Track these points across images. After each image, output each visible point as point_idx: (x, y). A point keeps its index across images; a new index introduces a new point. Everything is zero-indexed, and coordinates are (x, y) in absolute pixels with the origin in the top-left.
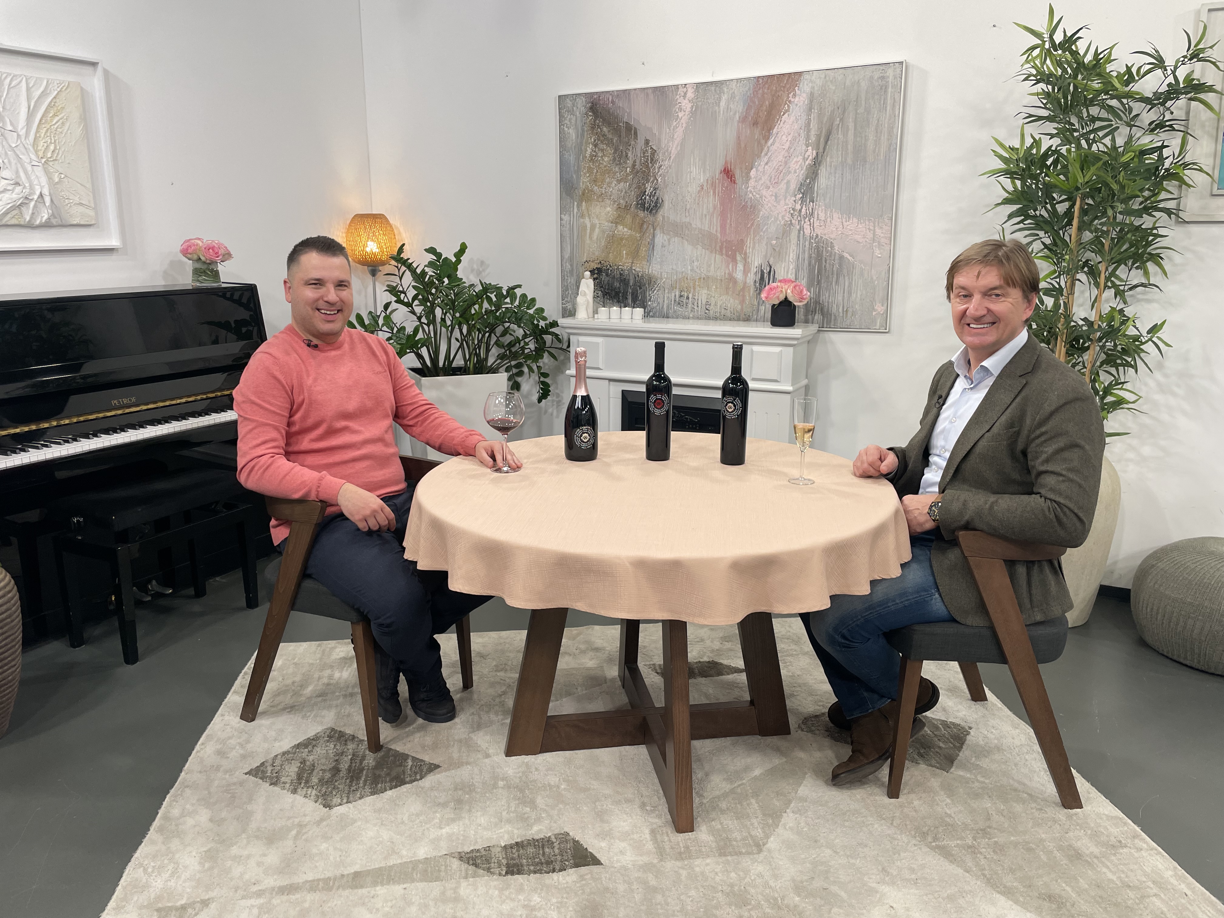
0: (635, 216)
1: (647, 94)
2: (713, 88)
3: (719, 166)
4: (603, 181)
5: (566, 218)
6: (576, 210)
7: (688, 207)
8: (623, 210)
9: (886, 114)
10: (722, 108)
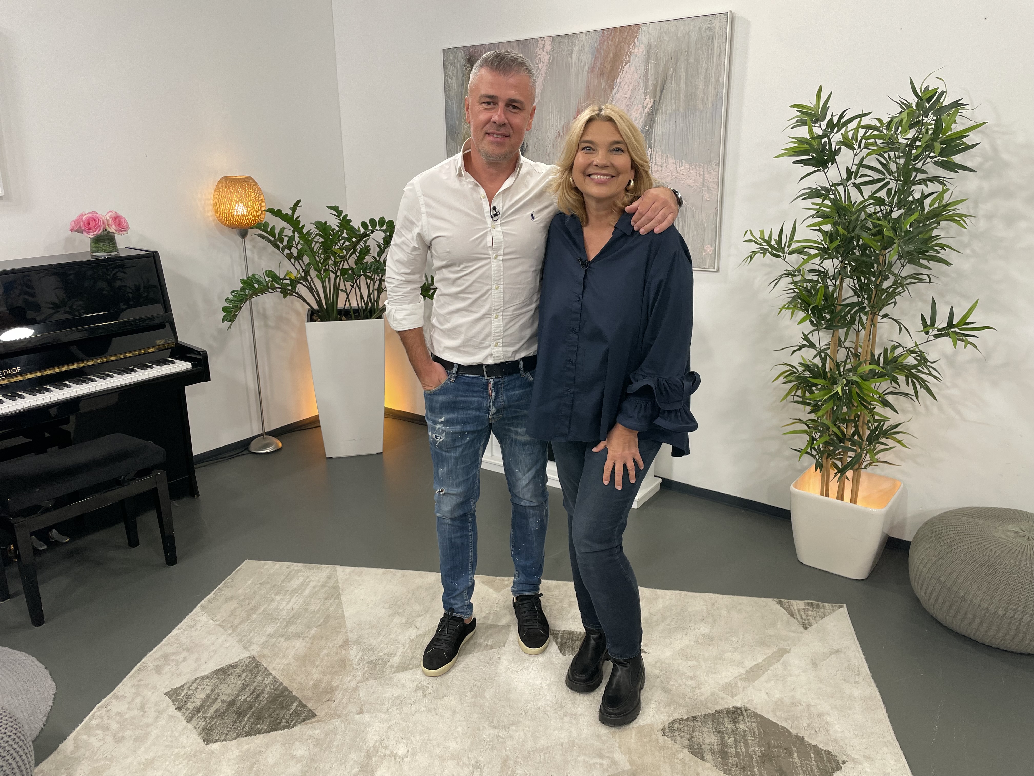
9: (713, 63)
10: (574, 59)
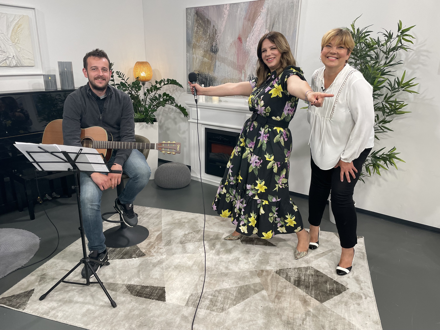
0: (210, 54)
1: (214, 8)
2: (235, 6)
3: (237, 36)
4: (200, 41)
5: (188, 54)
6: (191, 52)
7: (227, 52)
8: (206, 52)
9: (293, 17)
10: (238, 14)
